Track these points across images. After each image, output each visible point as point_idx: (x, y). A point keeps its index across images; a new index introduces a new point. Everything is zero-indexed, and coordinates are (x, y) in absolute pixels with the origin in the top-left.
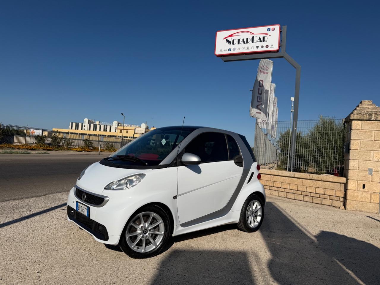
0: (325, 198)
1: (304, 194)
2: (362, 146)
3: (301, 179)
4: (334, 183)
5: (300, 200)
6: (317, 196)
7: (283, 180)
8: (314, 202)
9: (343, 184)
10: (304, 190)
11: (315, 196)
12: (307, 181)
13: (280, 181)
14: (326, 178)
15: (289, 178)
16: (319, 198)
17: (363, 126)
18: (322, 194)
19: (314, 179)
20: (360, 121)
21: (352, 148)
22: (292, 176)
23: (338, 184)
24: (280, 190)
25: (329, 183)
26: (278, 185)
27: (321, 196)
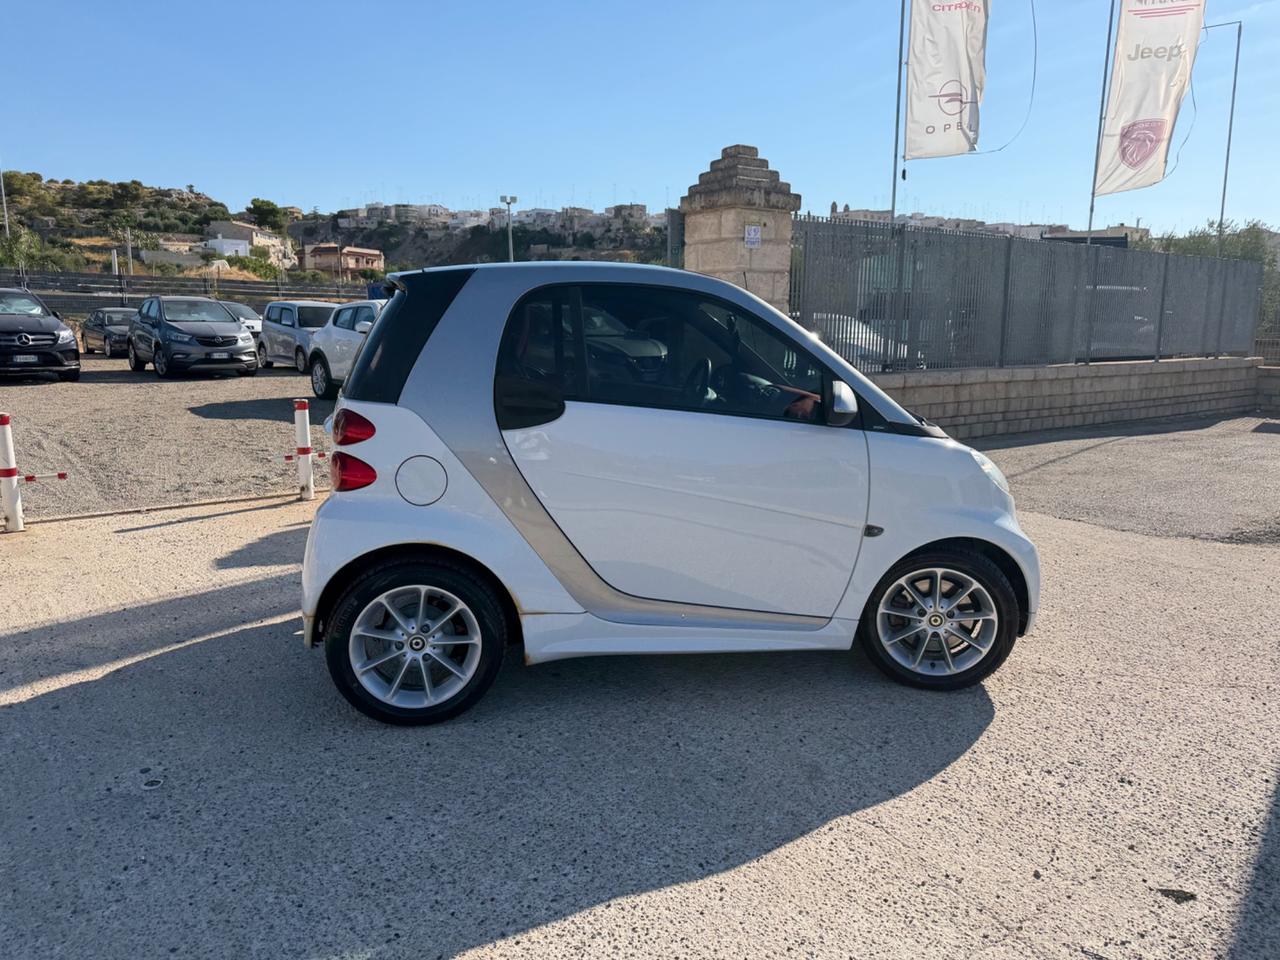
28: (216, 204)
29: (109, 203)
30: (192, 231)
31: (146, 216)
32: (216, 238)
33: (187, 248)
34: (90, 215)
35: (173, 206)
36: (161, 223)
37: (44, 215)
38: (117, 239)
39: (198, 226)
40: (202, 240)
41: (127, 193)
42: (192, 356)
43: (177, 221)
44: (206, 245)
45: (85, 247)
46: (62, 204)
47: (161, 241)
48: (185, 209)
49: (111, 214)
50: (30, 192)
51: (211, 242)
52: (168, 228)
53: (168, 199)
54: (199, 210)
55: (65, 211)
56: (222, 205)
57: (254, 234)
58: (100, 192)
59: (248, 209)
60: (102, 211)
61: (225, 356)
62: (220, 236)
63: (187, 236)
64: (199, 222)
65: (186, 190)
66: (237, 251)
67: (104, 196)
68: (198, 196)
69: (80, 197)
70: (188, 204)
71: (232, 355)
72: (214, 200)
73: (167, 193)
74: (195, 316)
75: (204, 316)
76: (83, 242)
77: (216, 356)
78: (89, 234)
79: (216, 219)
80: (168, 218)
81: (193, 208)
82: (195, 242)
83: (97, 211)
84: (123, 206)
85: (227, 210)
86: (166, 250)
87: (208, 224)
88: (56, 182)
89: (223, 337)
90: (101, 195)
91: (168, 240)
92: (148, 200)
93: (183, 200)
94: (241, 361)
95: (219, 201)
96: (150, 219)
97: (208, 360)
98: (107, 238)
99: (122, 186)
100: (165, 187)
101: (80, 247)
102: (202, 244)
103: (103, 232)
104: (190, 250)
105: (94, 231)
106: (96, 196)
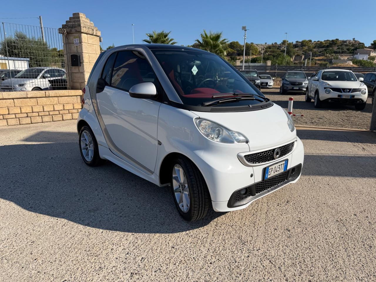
0: (65, 113)
1: (42, 115)
2: (91, 59)
3: (34, 99)
4: (71, 97)
5: (39, 122)
6: (56, 114)
7: (10, 103)
8: (55, 120)
9: (79, 97)
10: (41, 111)
11: (55, 114)
12: (43, 99)
13: (6, 106)
14: (64, 93)
15: (18, 99)
16: (59, 115)
17: (89, 40)
18: (62, 110)
19: (51, 96)
20: (86, 35)
21: (85, 62)
22: (24, 96)
23: (75, 97)
24: (8, 118)
25: (66, 98)
26: (5, 111)
27: (61, 112)
28: (361, 43)
29: (328, 46)
30: (350, 53)
31: (337, 49)
32: (357, 54)
33: (347, 58)
34: (321, 50)
35: (346, 45)
36: (341, 51)
37: (309, 51)
38: (326, 57)
39: (353, 51)
40: (353, 55)
41: (333, 43)
42: (288, 88)
43: (346, 50)
44: (353, 57)
45: (317, 59)
46: (314, 48)
47: (339, 57)
48: (350, 46)
49: (327, 50)
50: (307, 45)
51: (355, 56)
52: (343, 52)
53: (345, 43)
54: (354, 46)
55: (315, 50)
56: (363, 44)
57: (371, 52)
58: (326, 43)
59: (372, 44)
60: (325, 49)
61: (297, 88)
62: (359, 54)
63: (348, 55)
64: (353, 50)
65: (352, 40)
66: (363, 58)
67: (327, 44)
68: (356, 41)
69: (319, 45)
70: (351, 44)
71: (300, 88)
72: (361, 42)
73: (345, 42)
74: (295, 77)
75: (298, 77)
76: (317, 58)
77: (295, 88)
78: (320, 56)
79: (359, 48)
80: (344, 49)
81: (353, 45)
82: (350, 56)
83: (323, 49)
84: (331, 47)
85: (364, 45)
86: (340, 59)
87: (356, 50)
88: (316, 42)
89: (298, 83)
90: (326, 44)
91: (342, 56)
92: (339, 44)
93: (350, 43)
94: (302, 90)
95: (362, 42)
96: (338, 50)
97: (293, 89)
98: (324, 57)
99: (333, 41)
100: (345, 40)
101: (316, 60)
102: (352, 57)
103: (323, 55)
104: (348, 59)
105: (321, 55)
106: (324, 45)
